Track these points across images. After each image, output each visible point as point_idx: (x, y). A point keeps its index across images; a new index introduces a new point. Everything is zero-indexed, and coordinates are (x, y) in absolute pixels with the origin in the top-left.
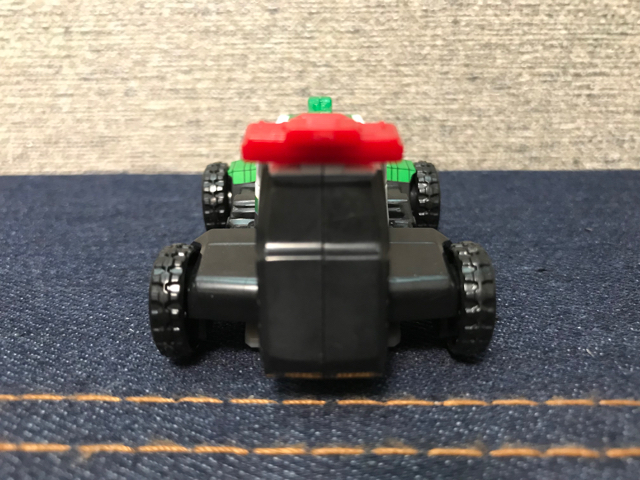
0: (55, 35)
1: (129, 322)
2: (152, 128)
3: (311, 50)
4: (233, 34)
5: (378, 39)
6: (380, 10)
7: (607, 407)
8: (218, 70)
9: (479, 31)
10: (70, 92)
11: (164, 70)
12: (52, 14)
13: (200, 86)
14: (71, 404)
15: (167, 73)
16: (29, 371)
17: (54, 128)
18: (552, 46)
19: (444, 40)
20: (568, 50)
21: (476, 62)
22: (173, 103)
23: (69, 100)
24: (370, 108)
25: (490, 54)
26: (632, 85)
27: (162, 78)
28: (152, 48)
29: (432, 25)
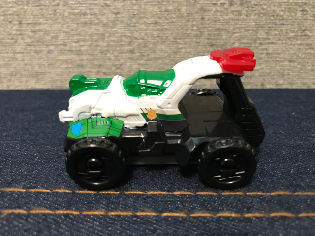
0: (15, 24)
1: (36, 156)
2: (61, 68)
3: (135, 32)
4: (98, 24)
5: (166, 27)
6: (167, 13)
7: (249, 195)
8: (91, 41)
9: (214, 23)
10: (22, 51)
11: (66, 41)
12: (13, 15)
13: (83, 48)
14: (3, 193)
15: (67, 42)
17: (14, 68)
19: (198, 27)
20: (256, 32)
21: (213, 37)
22: (70, 57)
23: (22, 55)
24: (163, 59)
25: (220, 34)
26: (287, 49)
27: (65, 45)
28: (60, 31)
29: (191, 20)
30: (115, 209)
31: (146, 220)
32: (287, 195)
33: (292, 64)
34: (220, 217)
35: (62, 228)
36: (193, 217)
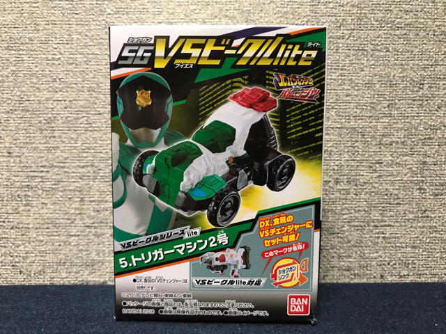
18: (360, 210)
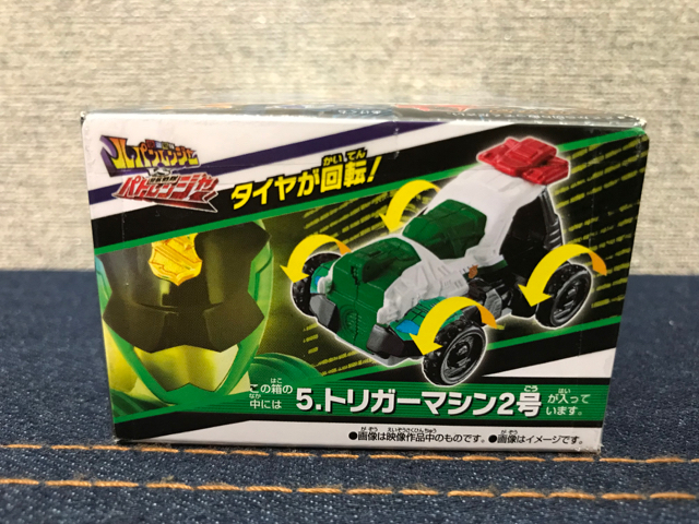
7: (605, 463)
14: (136, 453)
16: (97, 428)
30: (359, 484)
31: (419, 503)
32: (677, 464)
33: (657, 227)
34: (557, 498)
35: (265, 516)
36: (507, 498)
